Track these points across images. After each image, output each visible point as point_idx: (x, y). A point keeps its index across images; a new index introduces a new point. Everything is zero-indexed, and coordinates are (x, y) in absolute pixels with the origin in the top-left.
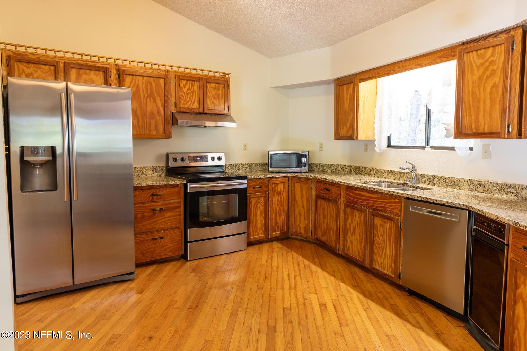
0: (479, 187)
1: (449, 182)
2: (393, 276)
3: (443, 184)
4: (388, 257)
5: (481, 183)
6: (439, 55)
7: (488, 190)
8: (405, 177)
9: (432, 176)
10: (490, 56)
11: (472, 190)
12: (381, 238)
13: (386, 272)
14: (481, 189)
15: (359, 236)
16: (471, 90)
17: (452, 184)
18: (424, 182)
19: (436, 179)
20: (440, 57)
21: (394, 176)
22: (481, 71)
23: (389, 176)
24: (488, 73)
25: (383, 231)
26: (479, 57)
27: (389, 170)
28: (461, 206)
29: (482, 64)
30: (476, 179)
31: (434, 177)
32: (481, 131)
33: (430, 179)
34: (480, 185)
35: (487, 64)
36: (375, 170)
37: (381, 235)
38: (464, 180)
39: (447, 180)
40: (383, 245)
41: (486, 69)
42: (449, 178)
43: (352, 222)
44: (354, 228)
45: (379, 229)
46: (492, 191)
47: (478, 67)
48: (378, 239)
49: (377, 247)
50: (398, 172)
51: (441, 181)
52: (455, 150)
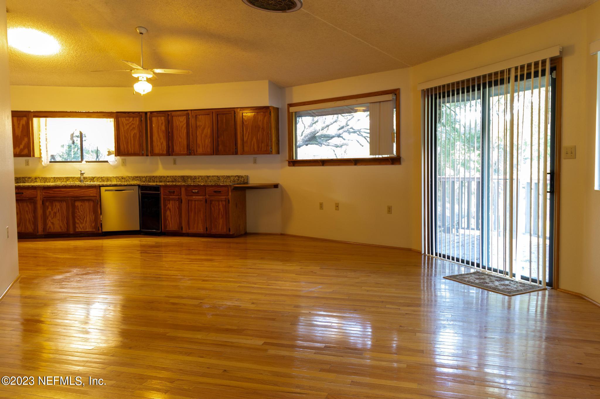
0: (122, 179)
1: (104, 179)
2: (94, 230)
3: (101, 180)
4: (89, 221)
5: (123, 177)
6: (104, 114)
7: (127, 180)
8: (70, 180)
9: (92, 177)
10: (132, 121)
11: (118, 182)
12: (81, 213)
13: (88, 230)
14: (123, 180)
15: (60, 216)
16: (123, 134)
17: (106, 180)
18: (87, 181)
19: (95, 178)
20: (104, 115)
21: (61, 180)
22: (128, 127)
23: (56, 180)
24: (131, 128)
25: (83, 208)
26: (126, 120)
27: (56, 177)
28: (135, 185)
29: (128, 124)
30: (120, 176)
31: (94, 178)
32: (130, 153)
33: (91, 179)
34: (123, 178)
35: (130, 124)
36: (40, 179)
37: (81, 211)
38: (113, 177)
39: (103, 178)
40: (84, 216)
41: (130, 126)
42: (104, 177)
43: (52, 210)
44: (55, 213)
45: (79, 208)
46: (129, 181)
47: (126, 125)
48: (79, 214)
49: (78, 219)
50: (64, 177)
51: (99, 179)
52: (108, 162)
